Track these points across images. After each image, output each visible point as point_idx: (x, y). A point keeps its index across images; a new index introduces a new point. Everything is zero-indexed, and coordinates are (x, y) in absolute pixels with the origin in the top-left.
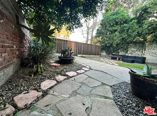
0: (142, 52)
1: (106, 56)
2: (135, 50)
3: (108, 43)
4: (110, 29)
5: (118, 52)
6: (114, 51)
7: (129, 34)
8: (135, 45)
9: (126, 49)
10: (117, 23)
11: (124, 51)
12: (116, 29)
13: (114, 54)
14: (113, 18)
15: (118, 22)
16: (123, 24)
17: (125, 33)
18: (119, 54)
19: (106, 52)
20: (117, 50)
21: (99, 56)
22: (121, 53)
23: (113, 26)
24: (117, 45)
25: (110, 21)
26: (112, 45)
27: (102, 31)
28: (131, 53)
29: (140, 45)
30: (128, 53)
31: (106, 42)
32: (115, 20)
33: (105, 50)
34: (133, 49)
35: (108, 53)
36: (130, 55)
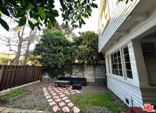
0: (83, 73)
1: (49, 80)
2: (77, 71)
3: (53, 64)
4: (54, 48)
5: (64, 74)
6: (59, 73)
7: (72, 56)
8: (77, 67)
9: (70, 71)
10: (60, 44)
11: (69, 73)
12: (61, 49)
13: (59, 76)
14: (56, 38)
15: (62, 43)
16: (66, 46)
17: (69, 55)
18: (65, 76)
19: (49, 74)
20: (63, 71)
21: (40, 81)
22: (66, 75)
23: (56, 45)
24: (62, 66)
25: (53, 39)
26: (56, 65)
27: (44, 48)
28: (75, 75)
29: (81, 67)
30: (73, 74)
31: (50, 63)
32: (59, 40)
33: (48, 72)
35: (53, 75)
36: (74, 77)
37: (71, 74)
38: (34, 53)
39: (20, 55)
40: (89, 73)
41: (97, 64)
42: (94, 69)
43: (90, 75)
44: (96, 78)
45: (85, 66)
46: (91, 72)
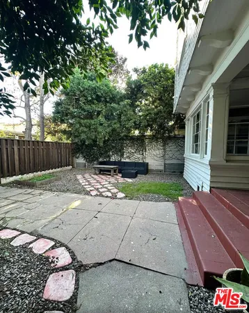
0: (143, 154)
1: (85, 166)
2: (133, 151)
3: (88, 138)
4: (87, 107)
5: (109, 157)
6: (101, 155)
7: (123, 123)
8: (133, 142)
9: (120, 151)
10: (98, 98)
11: (117, 154)
12: (100, 110)
13: (101, 160)
14: (89, 86)
15: (101, 97)
16: (111, 104)
17: (116, 121)
18: (111, 160)
19: (84, 157)
20: (106, 152)
21: (71, 167)
22: (114, 158)
23: (91, 102)
24: (104, 142)
25: (84, 90)
26: (95, 141)
27: (69, 109)
28: (129, 157)
29: (138, 143)
30: (125, 156)
31: (83, 136)
32: (94, 90)
33: (82, 153)
34: (130, 149)
35: (91, 158)
36: (127, 160)
37: (122, 155)
38: (55, 120)
39: (32, 125)
40: (155, 153)
41: (170, 138)
42: (164, 146)
43: (155, 158)
44: (167, 162)
45: (147, 141)
46: (157, 152)
